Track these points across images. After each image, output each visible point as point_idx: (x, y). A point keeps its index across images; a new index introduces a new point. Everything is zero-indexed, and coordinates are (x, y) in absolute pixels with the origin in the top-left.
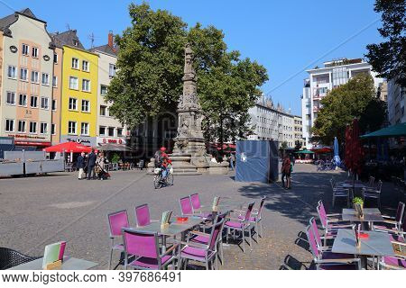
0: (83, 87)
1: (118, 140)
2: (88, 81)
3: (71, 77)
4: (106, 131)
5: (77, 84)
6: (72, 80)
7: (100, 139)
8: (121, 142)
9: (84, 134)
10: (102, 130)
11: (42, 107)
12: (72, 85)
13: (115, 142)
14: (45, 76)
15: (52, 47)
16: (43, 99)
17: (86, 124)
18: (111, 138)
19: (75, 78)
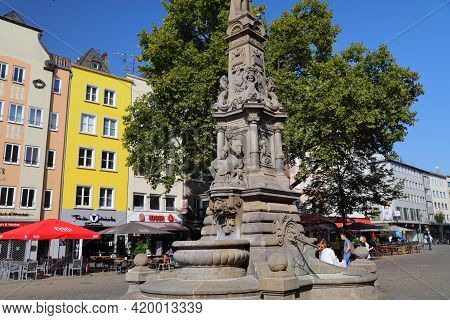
0: (105, 129)
1: (166, 215)
2: (113, 121)
3: (84, 115)
4: (147, 201)
5: (95, 126)
6: (86, 119)
7: (134, 216)
8: (171, 218)
9: (105, 207)
10: (138, 200)
11: (28, 161)
12: (86, 128)
13: (161, 219)
14: (35, 112)
15: (51, 67)
16: (29, 149)
17: (110, 191)
18: (155, 213)
19: (91, 117)
